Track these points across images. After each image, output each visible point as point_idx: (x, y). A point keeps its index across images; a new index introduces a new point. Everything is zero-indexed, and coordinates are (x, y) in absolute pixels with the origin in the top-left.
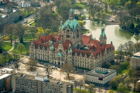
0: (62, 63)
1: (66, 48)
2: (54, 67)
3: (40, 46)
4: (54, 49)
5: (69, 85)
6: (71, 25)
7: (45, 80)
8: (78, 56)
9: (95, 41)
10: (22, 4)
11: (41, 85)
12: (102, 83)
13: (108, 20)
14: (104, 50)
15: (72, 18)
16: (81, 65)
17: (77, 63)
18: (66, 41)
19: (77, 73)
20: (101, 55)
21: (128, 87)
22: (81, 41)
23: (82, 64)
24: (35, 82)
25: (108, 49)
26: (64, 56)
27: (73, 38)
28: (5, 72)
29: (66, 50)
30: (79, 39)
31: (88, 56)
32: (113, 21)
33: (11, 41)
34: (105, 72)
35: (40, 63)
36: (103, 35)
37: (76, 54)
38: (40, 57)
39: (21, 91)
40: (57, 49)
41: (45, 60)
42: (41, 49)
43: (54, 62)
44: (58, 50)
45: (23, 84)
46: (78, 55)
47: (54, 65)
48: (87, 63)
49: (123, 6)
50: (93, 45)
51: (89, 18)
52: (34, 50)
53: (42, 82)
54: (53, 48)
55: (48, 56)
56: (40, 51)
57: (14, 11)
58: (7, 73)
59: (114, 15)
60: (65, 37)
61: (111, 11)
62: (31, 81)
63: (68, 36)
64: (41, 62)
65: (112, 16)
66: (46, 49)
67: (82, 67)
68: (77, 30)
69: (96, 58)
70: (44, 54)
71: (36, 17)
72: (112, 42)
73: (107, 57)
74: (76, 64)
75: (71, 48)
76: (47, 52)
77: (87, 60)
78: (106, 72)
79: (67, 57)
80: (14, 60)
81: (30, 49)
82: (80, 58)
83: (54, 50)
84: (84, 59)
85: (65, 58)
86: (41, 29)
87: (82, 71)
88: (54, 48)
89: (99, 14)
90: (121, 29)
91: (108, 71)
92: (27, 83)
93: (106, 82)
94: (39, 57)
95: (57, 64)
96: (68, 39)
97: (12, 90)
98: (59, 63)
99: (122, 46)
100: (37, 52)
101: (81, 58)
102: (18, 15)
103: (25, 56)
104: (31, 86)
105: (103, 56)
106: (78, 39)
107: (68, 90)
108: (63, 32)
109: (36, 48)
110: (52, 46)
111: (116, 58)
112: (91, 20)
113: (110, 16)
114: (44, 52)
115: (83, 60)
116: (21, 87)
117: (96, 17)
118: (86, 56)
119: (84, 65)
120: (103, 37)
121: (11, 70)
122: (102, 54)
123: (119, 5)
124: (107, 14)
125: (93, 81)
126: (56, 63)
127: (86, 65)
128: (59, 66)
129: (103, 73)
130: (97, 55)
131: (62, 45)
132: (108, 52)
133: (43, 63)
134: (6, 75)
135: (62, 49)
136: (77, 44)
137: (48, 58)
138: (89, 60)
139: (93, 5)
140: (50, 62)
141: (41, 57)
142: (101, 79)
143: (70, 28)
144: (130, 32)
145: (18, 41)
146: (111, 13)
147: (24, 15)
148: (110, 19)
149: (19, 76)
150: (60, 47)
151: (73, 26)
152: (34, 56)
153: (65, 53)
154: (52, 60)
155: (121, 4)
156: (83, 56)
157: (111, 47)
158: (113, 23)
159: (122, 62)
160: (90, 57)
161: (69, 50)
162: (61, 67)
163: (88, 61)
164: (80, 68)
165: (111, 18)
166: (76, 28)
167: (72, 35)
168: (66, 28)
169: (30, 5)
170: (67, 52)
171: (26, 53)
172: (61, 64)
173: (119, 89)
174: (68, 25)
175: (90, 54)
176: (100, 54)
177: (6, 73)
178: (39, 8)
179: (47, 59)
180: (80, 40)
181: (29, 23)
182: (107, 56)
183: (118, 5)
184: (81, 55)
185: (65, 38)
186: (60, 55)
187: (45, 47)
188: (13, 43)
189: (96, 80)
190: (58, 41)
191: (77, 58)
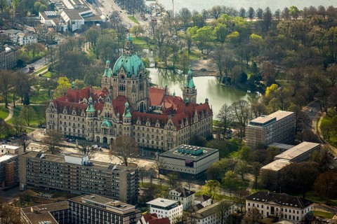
0: (112, 139)
1: (119, 109)
2: (96, 146)
3: (68, 108)
4: (96, 112)
5: (132, 171)
6: (128, 66)
7: (85, 162)
8: (142, 125)
9: (175, 99)
10: (20, 39)
11: (78, 171)
12: (191, 172)
13: (195, 68)
14: (194, 113)
15: (129, 52)
16: (148, 142)
17: (141, 140)
18: (117, 98)
19: (141, 157)
20: (187, 122)
21: (244, 180)
22: (148, 99)
23: (150, 141)
24: (64, 166)
25: (200, 113)
26: (115, 126)
27: (133, 91)
28: (4, 152)
29: (118, 114)
30: (143, 94)
31: (162, 126)
32: (204, 70)
33: (7, 105)
34: (198, 152)
35: (68, 141)
36: (191, 87)
37: (139, 122)
38: (67, 130)
39: (36, 185)
40: (101, 112)
41: (77, 135)
42: (70, 113)
43: (95, 138)
44: (103, 114)
45: (41, 172)
46: (143, 123)
47: (95, 144)
48: (160, 138)
49: (222, 42)
50: (171, 105)
51: (156, 64)
52: (56, 116)
53: (78, 167)
54: (92, 110)
55: (83, 126)
56: (68, 118)
57: (7, 49)
58: (9, 153)
59: (205, 59)
60: (116, 89)
61: (198, 51)
62: (57, 164)
63: (122, 88)
64: (70, 138)
65: (201, 61)
66: (79, 114)
67: (151, 147)
68: (140, 76)
69: (178, 128)
70: (74, 124)
71: (51, 61)
72: (207, 100)
73: (199, 128)
74: (139, 141)
75: (128, 111)
76: (81, 118)
77: (160, 132)
78: (200, 151)
79: (120, 127)
80: (16, 136)
81: (48, 115)
82: (146, 129)
83: (96, 114)
84: (155, 131)
85: (117, 130)
86: (65, 80)
87: (152, 154)
88: (94, 110)
89: (175, 57)
90: (222, 84)
91: (204, 151)
92: (49, 170)
93: (200, 170)
94: (65, 129)
95: (101, 141)
96: (122, 93)
97: (18, 185)
98: (105, 139)
99: (226, 109)
100: (60, 120)
101: (148, 130)
102: (14, 58)
103: (37, 129)
104: (58, 175)
105: (191, 125)
106: (141, 94)
107: (129, 180)
108: (112, 79)
109: (60, 111)
110: (91, 106)
111: (215, 132)
112: (159, 68)
113: (196, 62)
114: (74, 119)
115: (153, 133)
116: (37, 178)
117: (170, 63)
118: (158, 124)
119: (155, 142)
120: (190, 91)
121: (15, 148)
122: (189, 122)
123: (214, 41)
124: (191, 58)
125: (175, 170)
126: (98, 141)
127: (157, 143)
128: (105, 144)
129: (194, 153)
130: (180, 122)
131: (110, 104)
132: (200, 119)
133: (74, 141)
134: (6, 158)
135: (112, 112)
136: (139, 104)
137: (83, 132)
138: (165, 132)
139: (162, 41)
140: (87, 139)
141: (69, 130)
142: (190, 165)
143: (125, 71)
144: (239, 88)
145: (18, 103)
146: (199, 56)
147: (26, 59)
148: (197, 66)
149: (34, 156)
150: (108, 108)
151: (133, 67)
152: (56, 127)
153: (118, 119)
154: (91, 135)
155: (217, 40)
156: (153, 124)
157: (205, 110)
158: (204, 72)
159: (227, 138)
160: (167, 126)
161: (126, 113)
162: (110, 147)
163: (162, 135)
164: (147, 148)
165: (200, 65)
166: (138, 72)
167: (131, 86)
168: (118, 71)
169: (35, 41)
170: (121, 118)
171: (37, 124)
172: (109, 142)
173: (226, 181)
174: (122, 66)
175: (167, 120)
176: (185, 120)
177: (6, 154)
178: (54, 46)
179: (81, 132)
180: (145, 96)
181: (37, 73)
182: (198, 126)
183: (211, 41)
184: (148, 123)
185: (117, 92)
186: (108, 123)
187: (77, 110)
188: (10, 108)
189: (180, 166)
190: (100, 100)
191: (141, 129)
